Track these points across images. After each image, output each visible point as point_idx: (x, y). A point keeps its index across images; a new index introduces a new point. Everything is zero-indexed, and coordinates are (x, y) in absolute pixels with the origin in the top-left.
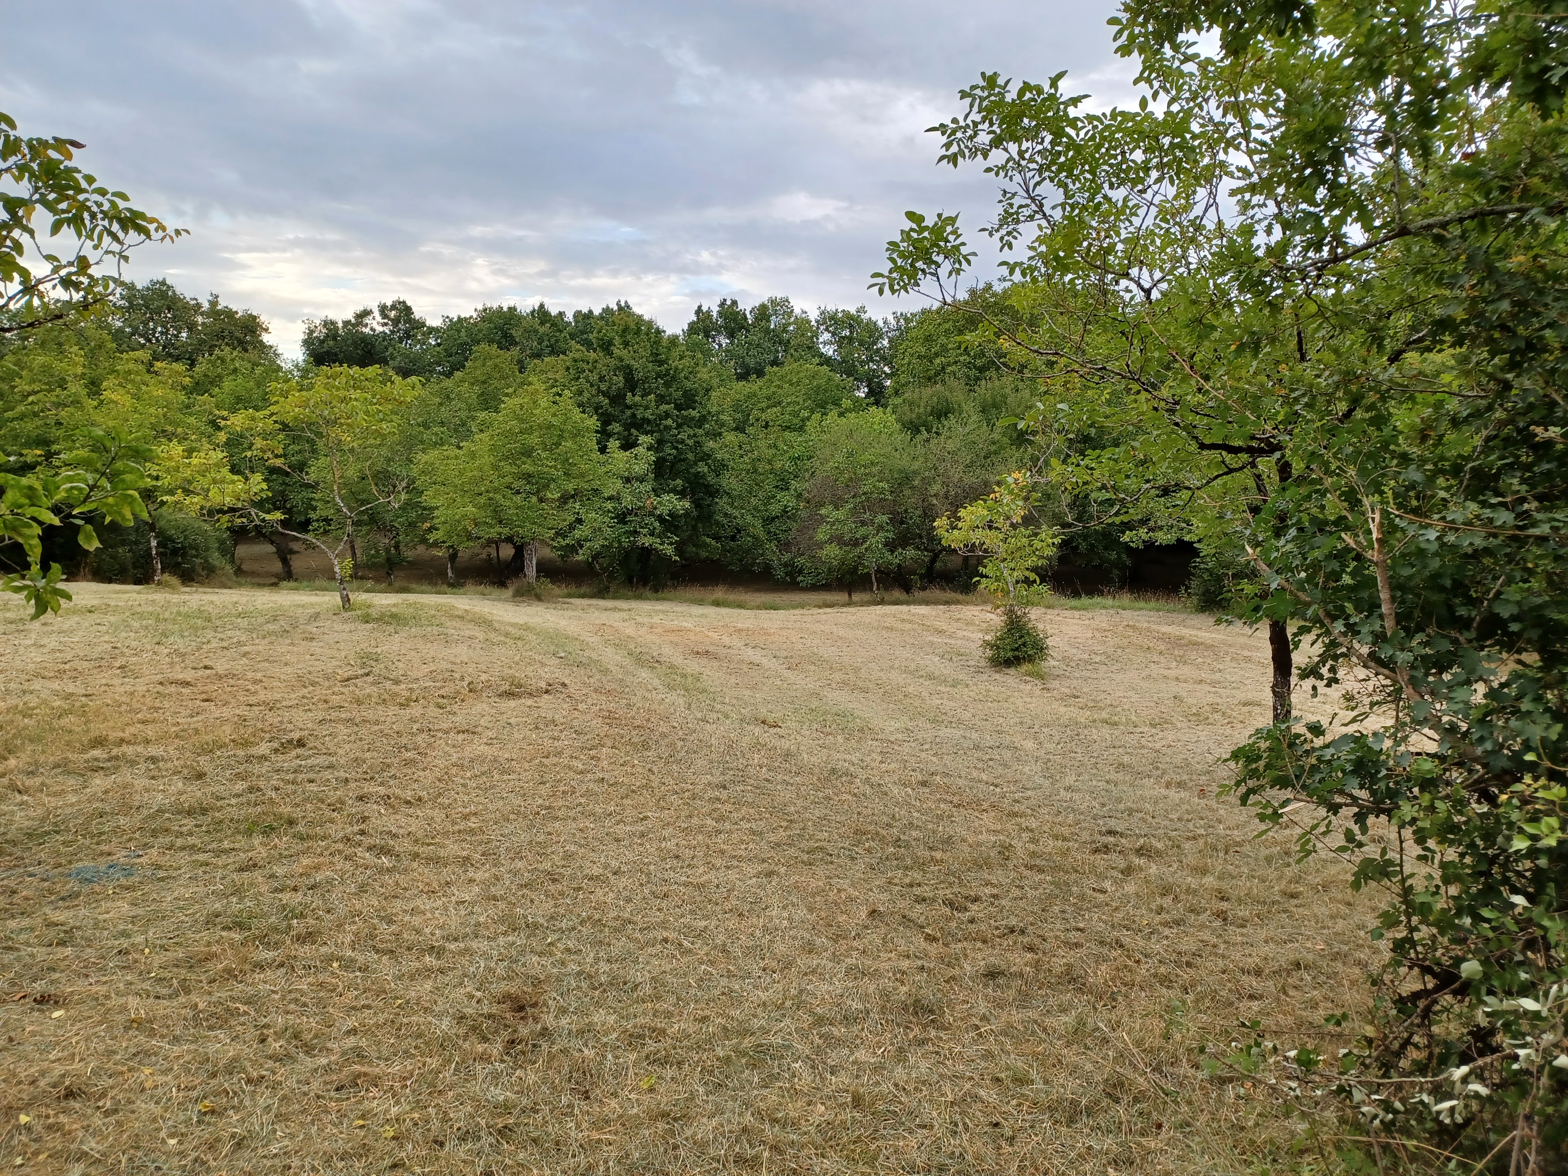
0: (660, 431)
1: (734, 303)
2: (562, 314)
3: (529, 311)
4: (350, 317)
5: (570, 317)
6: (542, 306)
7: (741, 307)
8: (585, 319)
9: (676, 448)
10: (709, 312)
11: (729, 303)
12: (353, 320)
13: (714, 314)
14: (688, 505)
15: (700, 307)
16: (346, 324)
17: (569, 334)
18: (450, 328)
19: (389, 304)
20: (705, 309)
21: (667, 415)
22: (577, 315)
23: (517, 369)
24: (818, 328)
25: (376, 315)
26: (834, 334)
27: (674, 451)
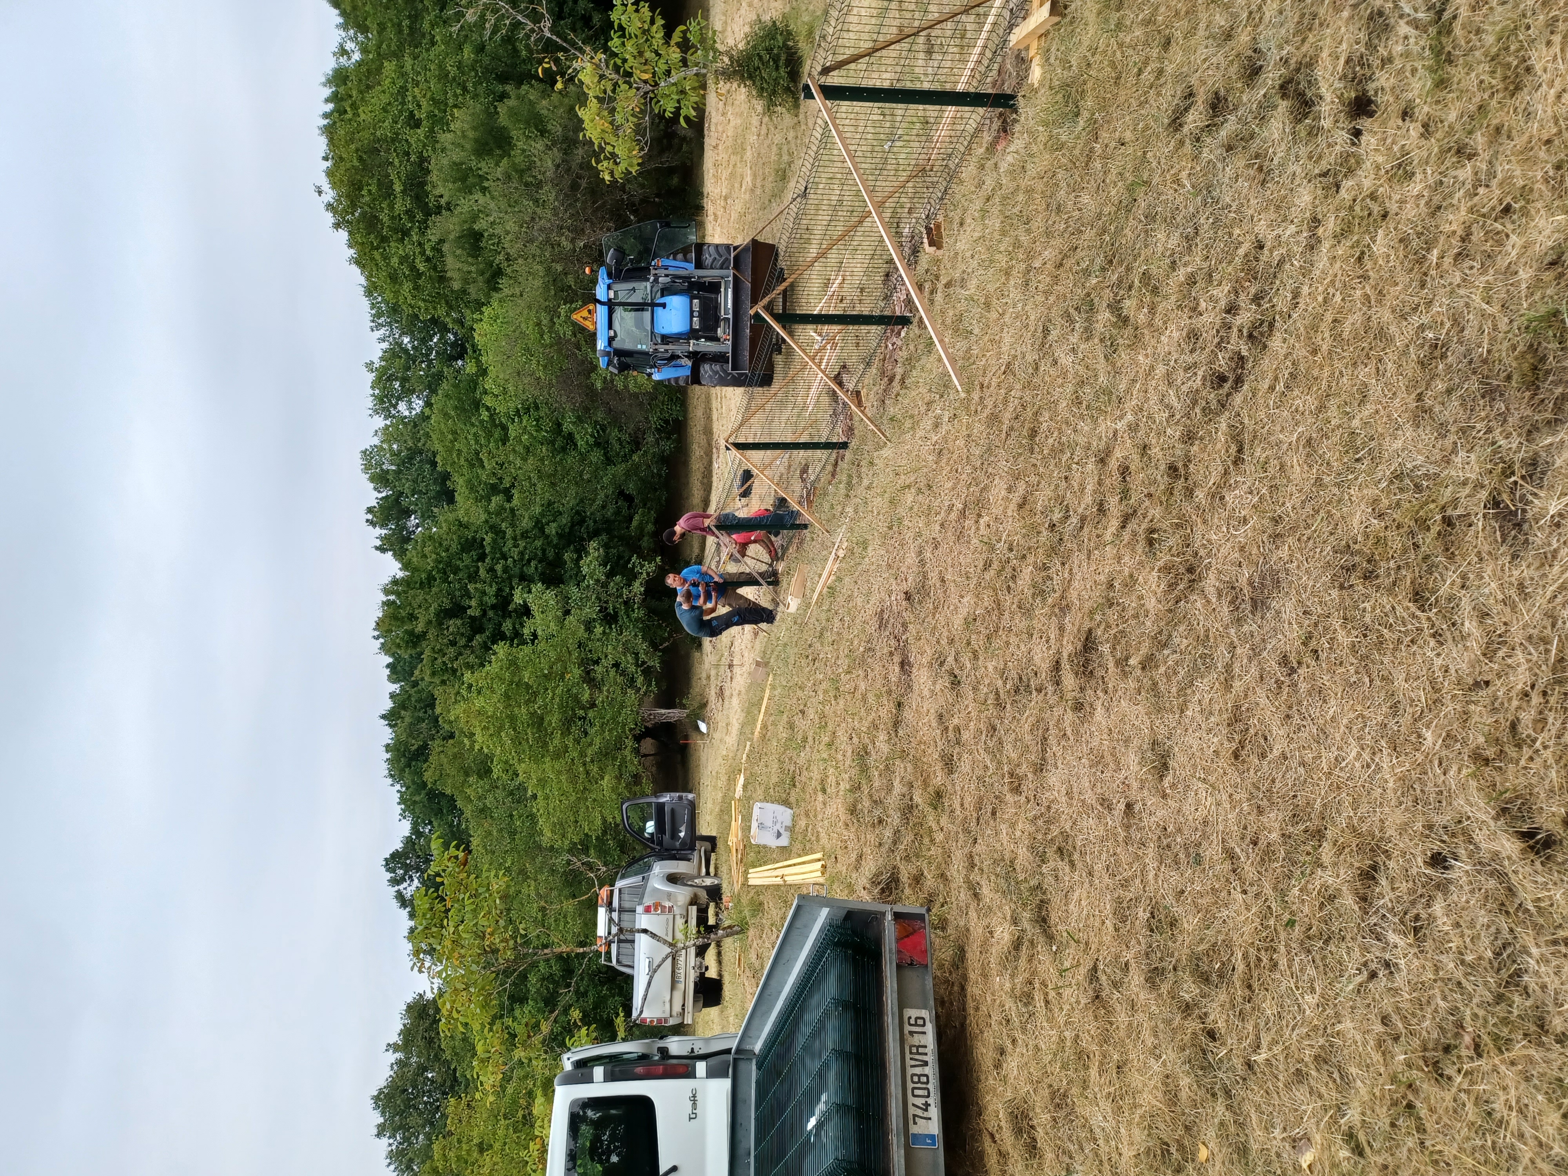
0: (510, 578)
1: (370, 510)
2: (392, 696)
3: (389, 730)
4: (404, 913)
5: (395, 687)
6: (383, 717)
7: (374, 503)
8: (396, 671)
9: (529, 561)
10: (381, 538)
11: (370, 517)
12: (408, 909)
13: (384, 532)
14: (593, 544)
15: (377, 548)
16: (412, 916)
17: (414, 687)
18: (413, 812)
19: (389, 875)
20: (378, 543)
21: (491, 570)
22: (392, 679)
23: (451, 741)
24: (394, 417)
25: (401, 887)
26: (399, 398)
27: (533, 563)
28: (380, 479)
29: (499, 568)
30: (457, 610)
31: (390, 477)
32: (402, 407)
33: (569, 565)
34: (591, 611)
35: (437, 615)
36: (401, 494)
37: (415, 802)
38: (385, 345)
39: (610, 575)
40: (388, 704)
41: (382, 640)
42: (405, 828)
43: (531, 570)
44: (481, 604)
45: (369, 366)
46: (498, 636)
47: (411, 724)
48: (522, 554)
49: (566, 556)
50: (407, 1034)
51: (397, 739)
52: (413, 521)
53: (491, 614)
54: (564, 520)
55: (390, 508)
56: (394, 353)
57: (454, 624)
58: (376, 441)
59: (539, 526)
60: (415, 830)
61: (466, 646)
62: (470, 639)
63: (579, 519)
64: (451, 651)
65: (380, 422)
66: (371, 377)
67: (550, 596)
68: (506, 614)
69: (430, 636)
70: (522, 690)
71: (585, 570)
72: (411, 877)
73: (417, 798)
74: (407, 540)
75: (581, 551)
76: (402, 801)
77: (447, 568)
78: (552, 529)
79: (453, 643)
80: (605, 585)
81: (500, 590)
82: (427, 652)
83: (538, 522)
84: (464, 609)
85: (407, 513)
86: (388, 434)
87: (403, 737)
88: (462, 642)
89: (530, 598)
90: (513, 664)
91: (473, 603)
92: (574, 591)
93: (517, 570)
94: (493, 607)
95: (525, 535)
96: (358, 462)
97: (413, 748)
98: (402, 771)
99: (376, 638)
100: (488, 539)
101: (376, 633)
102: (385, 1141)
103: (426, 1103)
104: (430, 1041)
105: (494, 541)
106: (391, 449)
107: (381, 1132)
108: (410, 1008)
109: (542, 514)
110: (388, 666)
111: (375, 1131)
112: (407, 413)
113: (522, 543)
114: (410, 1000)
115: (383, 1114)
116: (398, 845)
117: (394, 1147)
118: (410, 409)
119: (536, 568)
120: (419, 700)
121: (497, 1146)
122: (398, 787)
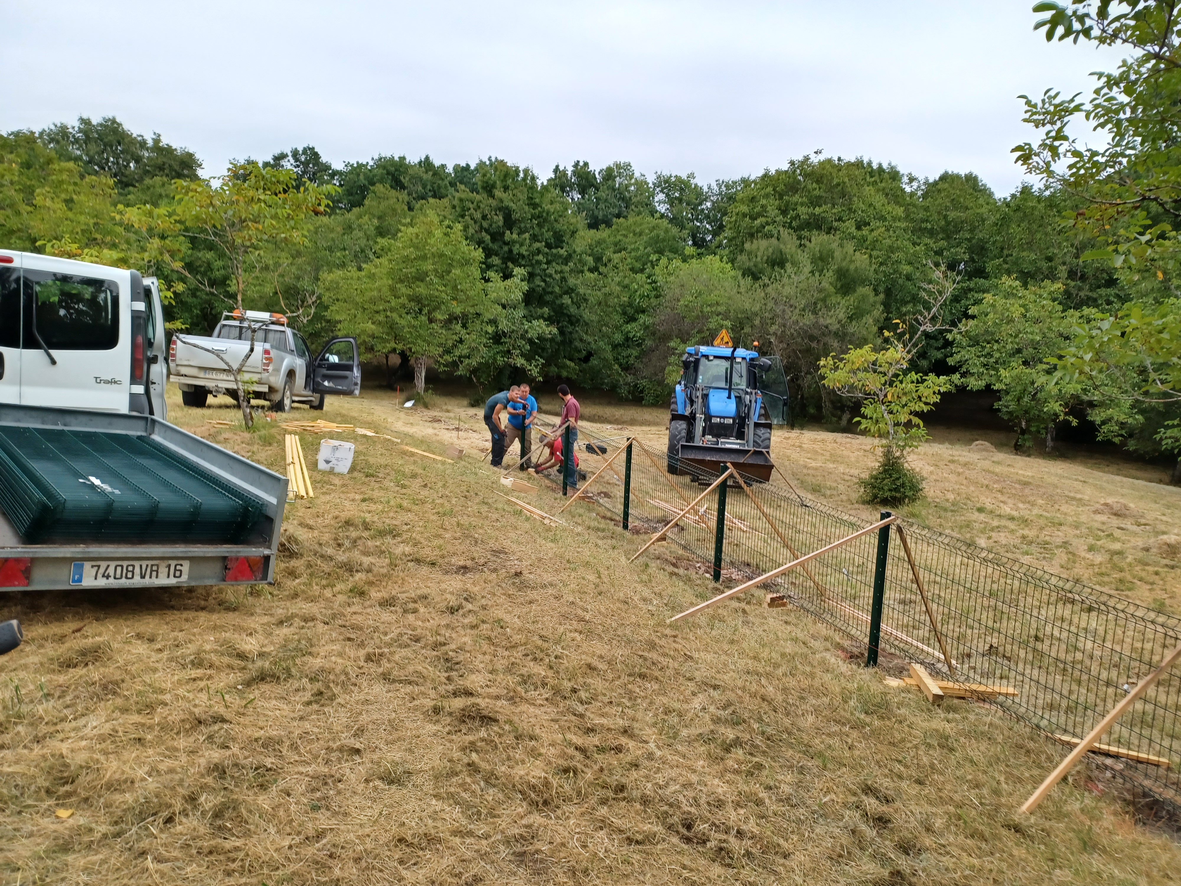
0: (532, 265)
1: (586, 164)
2: (443, 166)
3: (417, 161)
4: (269, 159)
5: (450, 169)
6: (427, 158)
7: (591, 168)
8: (463, 172)
9: (544, 281)
10: (564, 171)
11: (581, 164)
12: (272, 162)
13: (569, 173)
14: (555, 331)
15: (557, 167)
16: (266, 164)
17: (450, 183)
18: (351, 172)
19: (300, 149)
20: (561, 168)
21: (539, 252)
22: (456, 168)
23: (406, 208)
24: (654, 189)
25: (290, 158)
26: (667, 195)
27: (543, 284)
28: (609, 174)
29: (540, 257)
30: (510, 223)
31: (610, 182)
32: (661, 196)
33: (539, 311)
34: (504, 325)
35: (507, 208)
36: (597, 189)
37: (358, 175)
38: (705, 189)
39: (531, 341)
40: (437, 163)
41: (488, 163)
42: (338, 165)
43: (538, 281)
44: (514, 242)
45: (692, 176)
46: (488, 253)
47: (421, 179)
48: (550, 276)
49: (546, 310)
50: (169, 151)
51: (409, 166)
52: (577, 196)
53: (506, 248)
54: (573, 310)
55: (587, 179)
56: (699, 195)
57: (499, 219)
58: (637, 175)
59: (569, 291)
60: (335, 173)
61: (481, 227)
62: (487, 231)
63: (574, 321)
64: (478, 215)
65: (651, 179)
66: (684, 177)
67: (518, 296)
68: (505, 260)
69: (491, 200)
70: (445, 267)
71: (535, 323)
72: (298, 166)
73: (362, 177)
74: (563, 190)
75: (550, 320)
76: (360, 166)
77: (542, 219)
78: (566, 300)
79: (484, 217)
80: (523, 337)
81: (523, 257)
82: (478, 197)
83: (573, 290)
84: (510, 229)
85: (582, 192)
86: (641, 185)
87: (410, 172)
88: (485, 224)
89: (516, 280)
90: (467, 262)
91: (515, 236)
92: (520, 313)
93: (538, 271)
94: (511, 251)
95: (564, 279)
96: (622, 160)
97: (402, 178)
98: (384, 168)
99: (490, 159)
100: (562, 252)
101: (493, 159)
102: (77, 124)
103: (107, 160)
104: (161, 168)
105: (561, 256)
106: (631, 185)
107: (85, 122)
108: (190, 155)
109: (578, 294)
110: (468, 165)
111: (85, 117)
112: (656, 199)
113: (558, 277)
114: (197, 156)
115: (101, 125)
116: (324, 159)
117: (71, 130)
118: (660, 202)
119: (539, 286)
120: (439, 187)
121: (70, 215)
122: (371, 163)
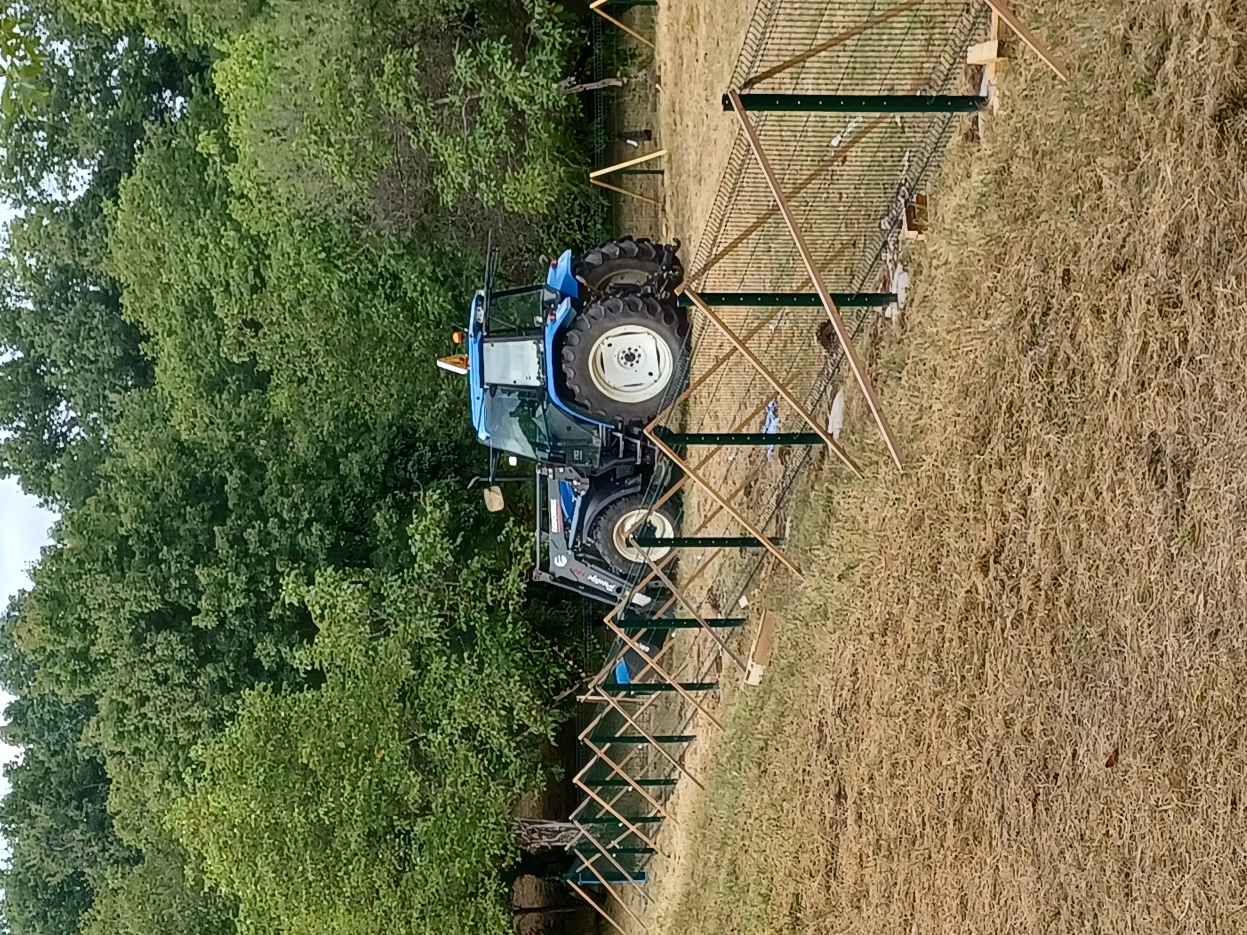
0: (271, 557)
14: (431, 493)
21: (238, 541)
27: (316, 528)
32: (50, 183)
33: (385, 534)
34: (424, 624)
35: (134, 623)
36: (42, 358)
43: (312, 541)
44: (218, 605)
46: (247, 667)
49: (381, 517)
52: (64, 412)
53: (235, 625)
54: (376, 446)
57: (165, 642)
59: (329, 456)
62: (194, 673)
63: (403, 441)
64: (158, 694)
67: (349, 592)
75: (407, 507)
77: (156, 533)
78: (352, 464)
80: (451, 575)
81: (253, 580)
83: (326, 448)
84: (187, 614)
85: (53, 397)
90: (279, 728)
91: (203, 603)
100: (233, 481)
105: (244, 482)
106: (26, 268)
109: (336, 437)
112: (58, 196)
113: (298, 489)
118: (65, 187)
119: (321, 538)
